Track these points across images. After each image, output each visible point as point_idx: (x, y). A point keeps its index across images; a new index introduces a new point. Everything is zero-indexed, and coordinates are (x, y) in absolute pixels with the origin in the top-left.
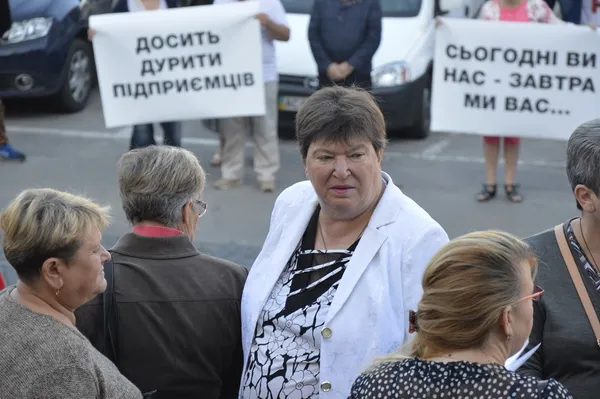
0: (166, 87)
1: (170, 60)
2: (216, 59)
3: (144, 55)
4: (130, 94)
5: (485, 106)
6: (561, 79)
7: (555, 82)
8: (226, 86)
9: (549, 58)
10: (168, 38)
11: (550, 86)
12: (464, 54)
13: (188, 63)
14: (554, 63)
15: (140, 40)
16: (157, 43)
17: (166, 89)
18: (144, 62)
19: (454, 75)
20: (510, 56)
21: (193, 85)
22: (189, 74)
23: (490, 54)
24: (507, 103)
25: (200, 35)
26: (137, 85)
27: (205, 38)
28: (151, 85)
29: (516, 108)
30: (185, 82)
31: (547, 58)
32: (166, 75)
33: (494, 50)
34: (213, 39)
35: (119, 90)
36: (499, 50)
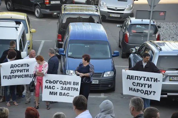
0: (16, 76)
1: (18, 70)
2: (28, 70)
3: (12, 69)
4: (7, 78)
5: (55, 95)
6: (72, 88)
7: (71, 89)
8: (29, 77)
9: (70, 83)
10: (18, 65)
11: (70, 90)
12: (50, 82)
13: (21, 71)
14: (71, 85)
15: (11, 65)
16: (15, 66)
17: (16, 77)
18: (12, 70)
19: (47, 87)
20: (61, 82)
21: (22, 76)
22: (21, 74)
23: (56, 82)
24: (60, 94)
25: (25, 64)
26: (9, 76)
27: (26, 65)
28: (12, 76)
29: (62, 95)
30: (20, 75)
31: (69, 83)
32: (16, 74)
33: (57, 81)
34: (28, 65)
35: (4, 77)
36: (59, 81)
